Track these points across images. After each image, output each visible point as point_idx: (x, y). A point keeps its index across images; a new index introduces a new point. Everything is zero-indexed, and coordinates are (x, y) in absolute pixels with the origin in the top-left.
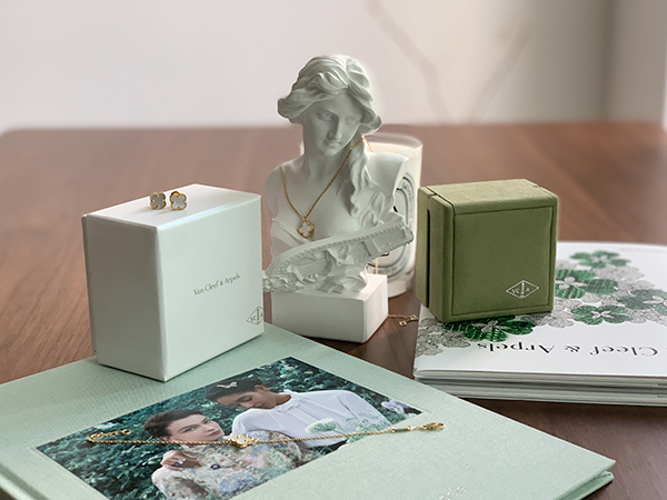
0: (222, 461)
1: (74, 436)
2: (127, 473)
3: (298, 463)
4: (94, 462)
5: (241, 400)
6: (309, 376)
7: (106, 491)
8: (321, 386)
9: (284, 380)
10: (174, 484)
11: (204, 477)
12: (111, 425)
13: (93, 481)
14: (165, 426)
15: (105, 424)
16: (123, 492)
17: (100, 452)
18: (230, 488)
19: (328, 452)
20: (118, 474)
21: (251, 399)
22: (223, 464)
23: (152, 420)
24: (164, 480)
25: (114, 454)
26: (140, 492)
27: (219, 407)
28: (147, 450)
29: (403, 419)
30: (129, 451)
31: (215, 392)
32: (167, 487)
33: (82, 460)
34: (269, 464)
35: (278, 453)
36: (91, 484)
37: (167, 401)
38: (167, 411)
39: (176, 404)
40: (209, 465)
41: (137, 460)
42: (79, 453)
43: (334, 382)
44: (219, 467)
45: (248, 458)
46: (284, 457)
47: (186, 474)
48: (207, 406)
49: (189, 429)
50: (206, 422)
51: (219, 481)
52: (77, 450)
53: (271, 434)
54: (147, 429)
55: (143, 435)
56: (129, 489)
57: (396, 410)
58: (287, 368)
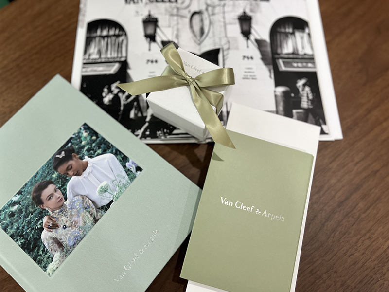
0: (66, 222)
1: (6, 208)
2: (31, 236)
3: (96, 220)
4: (18, 229)
5: (68, 169)
6: (94, 141)
7: (26, 250)
8: (99, 151)
9: (83, 147)
10: (50, 242)
11: (61, 236)
12: (18, 197)
13: (20, 244)
14: (40, 195)
15: (15, 196)
16: (32, 250)
17: (18, 220)
18: (72, 243)
19: (106, 210)
20: (28, 236)
21: (72, 168)
22: (67, 225)
23: (34, 192)
24: (46, 239)
25: (23, 220)
26: (39, 250)
27: (59, 177)
28: (36, 217)
29: (135, 177)
30: (29, 218)
31: (56, 163)
32: (48, 244)
33: (12, 228)
34: (85, 223)
35: (87, 213)
36: (19, 245)
37: (37, 173)
38: (39, 182)
39: (42, 175)
40: (62, 226)
41: (33, 225)
42: (10, 222)
43: (105, 147)
44: (66, 227)
45: (76, 219)
46: (89, 216)
47: (53, 233)
48: (54, 176)
49: (50, 197)
50: (56, 191)
51: (67, 237)
52: (8, 220)
53: (83, 198)
54: (33, 198)
55: (32, 204)
56: (34, 248)
57: (132, 170)
58: (85, 134)
